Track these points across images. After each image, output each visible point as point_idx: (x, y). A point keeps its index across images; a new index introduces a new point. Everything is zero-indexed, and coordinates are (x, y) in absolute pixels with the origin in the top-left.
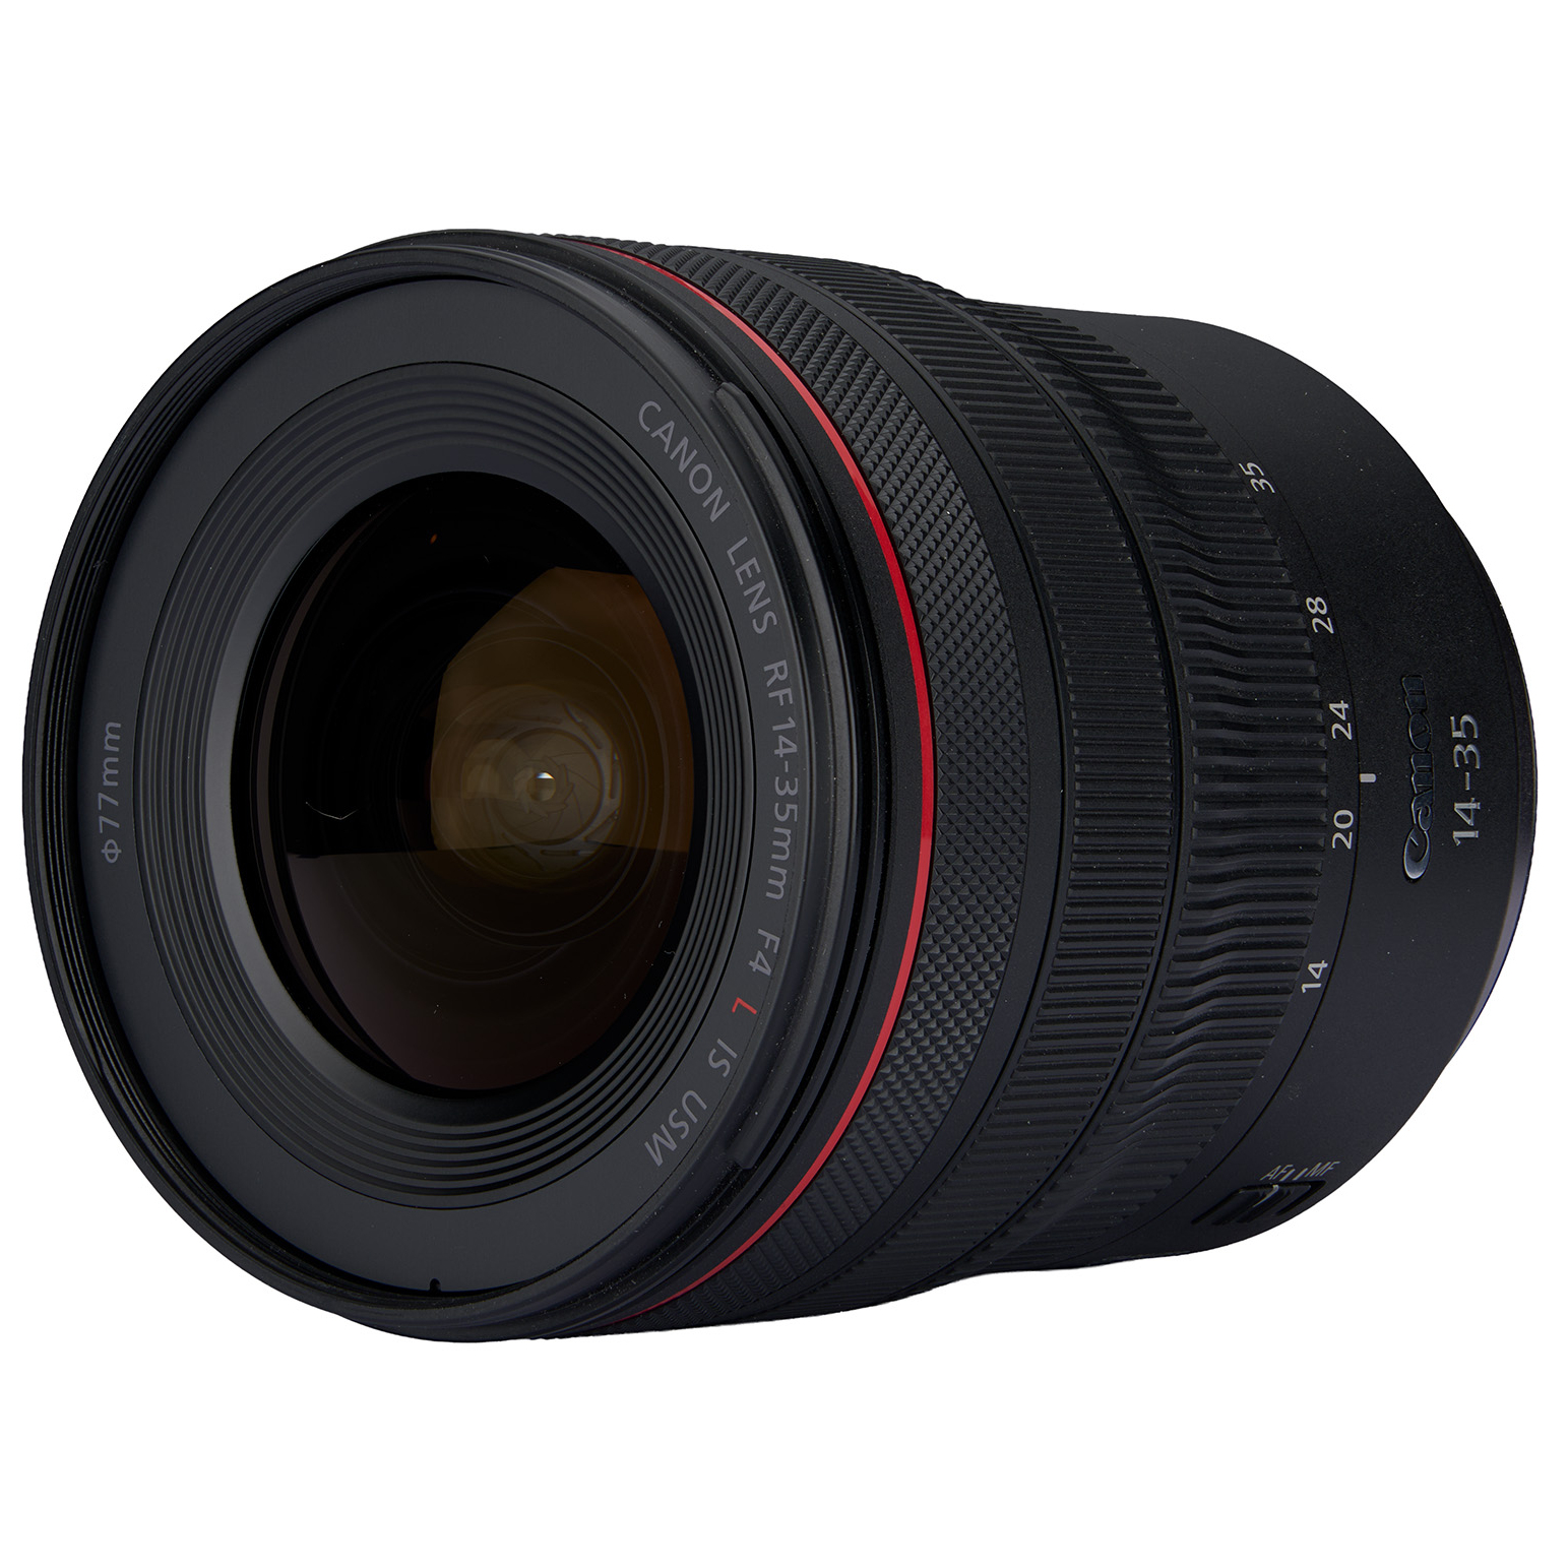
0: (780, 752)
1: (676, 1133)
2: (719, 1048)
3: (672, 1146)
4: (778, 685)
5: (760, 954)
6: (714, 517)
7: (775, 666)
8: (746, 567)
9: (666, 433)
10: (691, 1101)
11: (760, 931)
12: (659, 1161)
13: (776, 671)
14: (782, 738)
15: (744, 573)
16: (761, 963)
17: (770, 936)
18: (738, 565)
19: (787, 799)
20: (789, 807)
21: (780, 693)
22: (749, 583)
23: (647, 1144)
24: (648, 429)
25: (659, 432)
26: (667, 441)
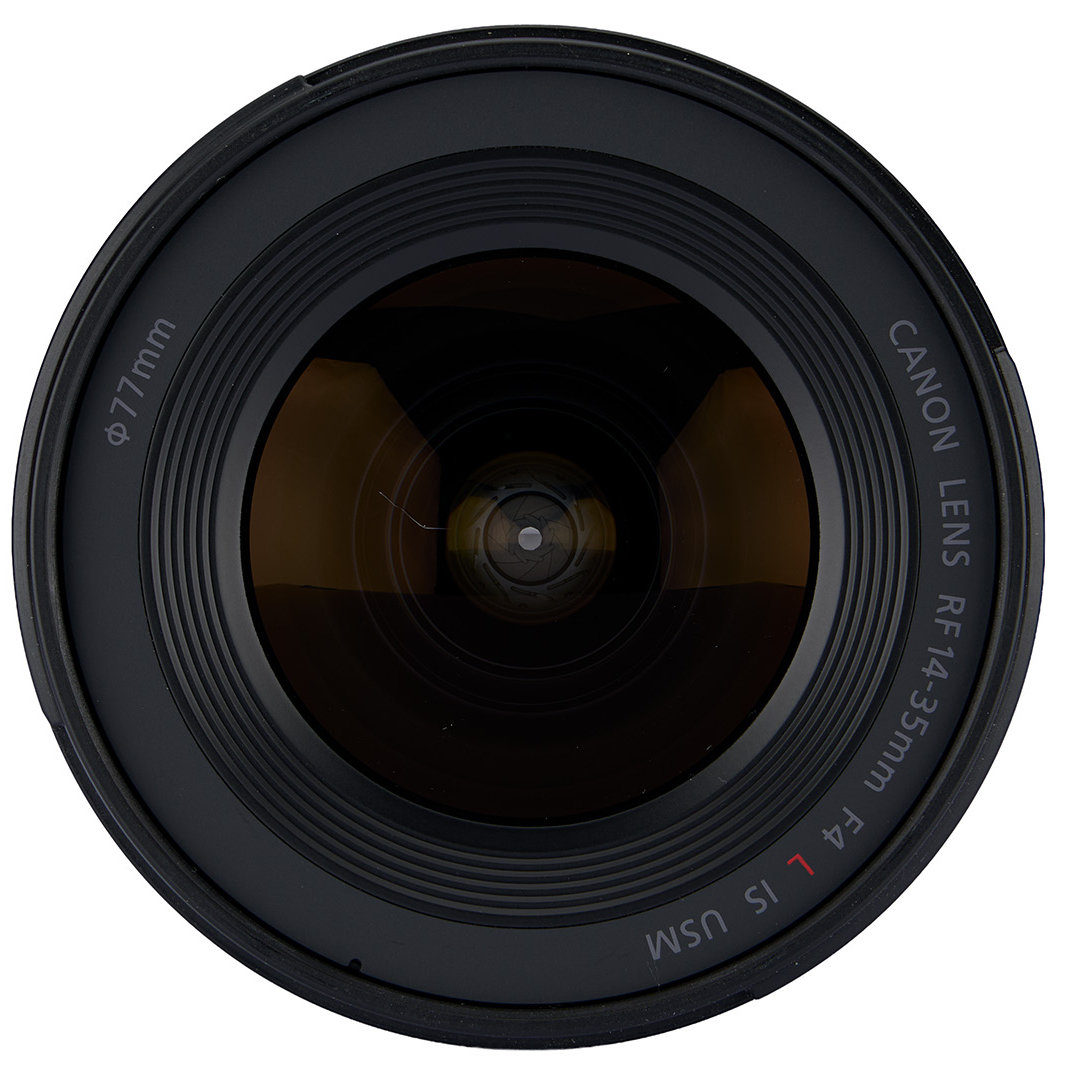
0: (929, 671)
1: (684, 941)
2: (760, 887)
3: (676, 948)
4: (948, 615)
5: (837, 828)
6: (937, 447)
7: (952, 599)
8: (955, 504)
9: (915, 355)
10: (711, 920)
11: (845, 809)
12: (656, 955)
13: (952, 603)
14: (934, 661)
15: (950, 509)
16: (835, 835)
17: (853, 817)
18: (946, 499)
19: (920, 713)
20: (918, 720)
21: (948, 624)
22: (951, 518)
23: (648, 937)
24: (896, 343)
25: (908, 351)
26: (914, 363)
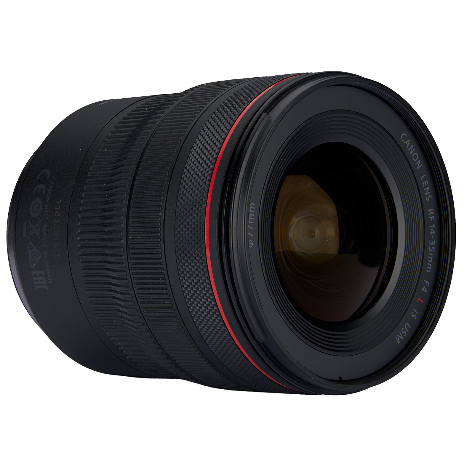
0: (431, 233)
1: (403, 334)
2: (414, 312)
3: (402, 338)
4: (431, 215)
5: (424, 287)
6: (418, 168)
7: (430, 210)
8: (425, 182)
9: (408, 143)
10: (407, 326)
11: (425, 281)
12: (399, 342)
13: (431, 212)
14: (431, 229)
15: (424, 184)
16: (424, 289)
17: (427, 282)
18: (423, 182)
19: (432, 246)
20: (433, 248)
21: (431, 217)
22: (426, 187)
23: (396, 338)
24: (403, 141)
25: (406, 142)
26: (408, 145)
